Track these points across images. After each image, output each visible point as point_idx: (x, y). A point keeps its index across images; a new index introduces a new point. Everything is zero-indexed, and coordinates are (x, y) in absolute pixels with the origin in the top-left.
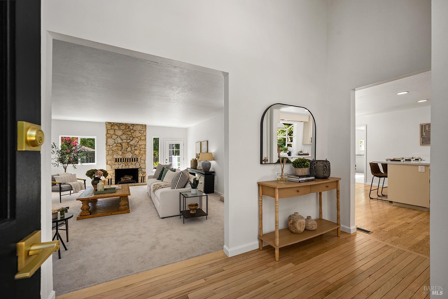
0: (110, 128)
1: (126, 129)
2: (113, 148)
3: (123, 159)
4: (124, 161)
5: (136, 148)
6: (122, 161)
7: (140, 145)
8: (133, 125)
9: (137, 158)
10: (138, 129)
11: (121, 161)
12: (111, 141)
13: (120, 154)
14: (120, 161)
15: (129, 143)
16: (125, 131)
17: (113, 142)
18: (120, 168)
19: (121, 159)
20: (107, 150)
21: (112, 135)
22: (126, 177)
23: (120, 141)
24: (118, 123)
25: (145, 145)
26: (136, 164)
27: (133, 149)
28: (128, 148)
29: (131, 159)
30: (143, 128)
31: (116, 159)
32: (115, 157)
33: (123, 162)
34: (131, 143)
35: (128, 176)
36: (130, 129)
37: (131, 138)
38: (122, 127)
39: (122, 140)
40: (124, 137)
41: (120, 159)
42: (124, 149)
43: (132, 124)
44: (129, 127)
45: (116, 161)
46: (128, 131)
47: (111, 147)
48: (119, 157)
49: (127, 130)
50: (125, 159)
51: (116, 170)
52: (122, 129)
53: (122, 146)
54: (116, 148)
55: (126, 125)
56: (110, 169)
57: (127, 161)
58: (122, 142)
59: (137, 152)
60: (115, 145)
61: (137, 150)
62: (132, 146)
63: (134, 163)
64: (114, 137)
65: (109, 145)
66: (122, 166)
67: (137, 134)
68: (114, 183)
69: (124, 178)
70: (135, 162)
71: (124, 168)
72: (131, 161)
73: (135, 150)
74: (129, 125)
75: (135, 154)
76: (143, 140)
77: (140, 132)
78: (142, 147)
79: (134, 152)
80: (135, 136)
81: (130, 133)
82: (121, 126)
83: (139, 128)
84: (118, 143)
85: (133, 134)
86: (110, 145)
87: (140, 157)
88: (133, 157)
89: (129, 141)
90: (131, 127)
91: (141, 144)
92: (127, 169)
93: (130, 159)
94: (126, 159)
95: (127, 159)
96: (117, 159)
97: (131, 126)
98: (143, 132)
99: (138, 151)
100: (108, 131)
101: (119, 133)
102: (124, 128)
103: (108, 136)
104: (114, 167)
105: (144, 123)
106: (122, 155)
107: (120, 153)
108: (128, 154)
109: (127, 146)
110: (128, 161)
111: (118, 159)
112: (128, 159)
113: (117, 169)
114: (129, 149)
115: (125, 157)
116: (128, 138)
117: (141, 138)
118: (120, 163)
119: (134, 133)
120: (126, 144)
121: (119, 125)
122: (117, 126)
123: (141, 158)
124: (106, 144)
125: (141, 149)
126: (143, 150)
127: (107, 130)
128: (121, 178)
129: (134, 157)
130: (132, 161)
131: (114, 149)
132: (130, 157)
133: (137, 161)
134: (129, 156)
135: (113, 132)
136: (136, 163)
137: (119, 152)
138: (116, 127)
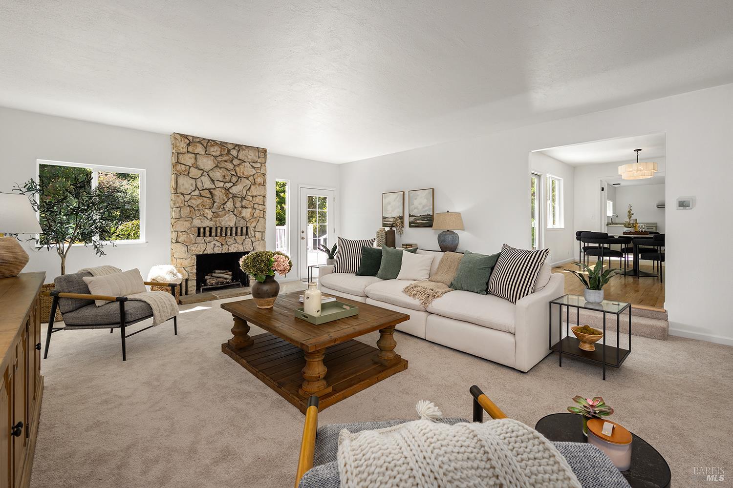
0: (185, 150)
1: (221, 155)
2: (191, 201)
3: (216, 228)
4: (219, 234)
5: (244, 203)
6: (214, 234)
7: (252, 196)
8: (238, 147)
9: (247, 228)
10: (249, 157)
11: (210, 235)
12: (186, 184)
13: (209, 216)
14: (207, 233)
15: (228, 190)
16: (219, 159)
17: (192, 185)
18: (209, 251)
19: (211, 229)
20: (177, 205)
21: (190, 167)
22: (218, 273)
23: (208, 184)
24: (204, 139)
25: (264, 197)
26: (246, 242)
27: (238, 205)
28: (226, 202)
29: (234, 229)
30: (259, 157)
31: (199, 229)
32: (197, 222)
33: (216, 236)
34: (234, 190)
35: (222, 272)
36: (231, 156)
37: (234, 179)
38: (212, 149)
39: (213, 181)
40: (218, 174)
41: (208, 229)
42: (219, 205)
43: (237, 145)
44: (229, 151)
45: (199, 235)
46: (226, 161)
47: (187, 197)
48: (207, 223)
49: (225, 158)
50: (219, 230)
51: (198, 256)
52: (214, 154)
53: (212, 197)
54: (199, 201)
55: (222, 145)
56: (185, 256)
57: (224, 234)
58: (213, 186)
59: (246, 213)
60: (197, 193)
61: (246, 208)
62: (235, 197)
63: (239, 239)
64: (194, 172)
65: (182, 194)
66: (213, 246)
67: (247, 170)
68: (195, 291)
69: (212, 276)
70: (243, 237)
71: (218, 251)
72: (234, 235)
73: (242, 207)
74: (230, 147)
75: (243, 217)
76: (260, 184)
77: (253, 164)
78: (257, 200)
79: (240, 213)
80: (243, 174)
81: (230, 166)
82: (212, 146)
83: (252, 155)
84: (203, 190)
85: (237, 169)
86: (185, 192)
87: (253, 225)
88: (237, 226)
89: (228, 185)
90: (234, 153)
91: (255, 194)
92: (225, 254)
93: (231, 228)
94: (222, 228)
95: (224, 229)
96: (202, 230)
97: (234, 148)
98: (259, 165)
99: (249, 210)
100: (181, 156)
101: (207, 163)
102: (218, 153)
103: (179, 170)
104: (193, 248)
105: (261, 146)
106: (214, 219)
107: (209, 213)
108: (226, 217)
109: (225, 198)
110: (226, 235)
111: (204, 229)
112: (226, 228)
113: (201, 253)
114: (229, 205)
115: (220, 223)
116: (228, 178)
117: (256, 181)
118: (208, 239)
119: (241, 166)
120: (223, 191)
121: (207, 143)
122: (203, 146)
123: (255, 227)
124: (176, 189)
125: (256, 206)
126: (261, 207)
127: (178, 153)
128: (206, 277)
129: (242, 223)
130: (236, 235)
131: (195, 202)
132: (232, 224)
133: (247, 234)
134: (229, 221)
135: (193, 161)
136: (244, 240)
137: (206, 211)
138: (200, 149)
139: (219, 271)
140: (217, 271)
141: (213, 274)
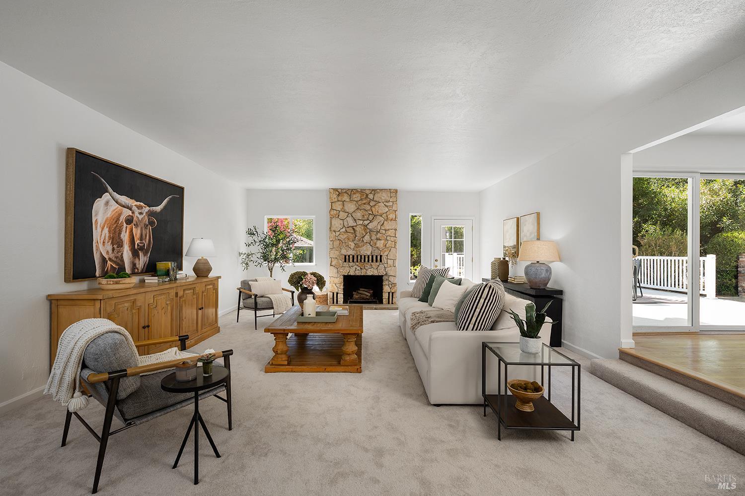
0: (336, 200)
1: (361, 200)
2: (341, 236)
3: (357, 256)
4: (359, 261)
5: (379, 235)
6: (355, 260)
7: (385, 230)
8: (374, 191)
9: (381, 256)
10: (383, 198)
11: (353, 261)
12: (337, 224)
13: (352, 247)
14: (351, 260)
15: (366, 226)
16: (360, 203)
17: (341, 224)
18: (352, 273)
19: (353, 256)
20: (331, 239)
21: (339, 211)
22: (362, 291)
23: (351, 223)
24: (349, 189)
25: (396, 230)
26: (380, 268)
27: (374, 237)
28: (364, 236)
29: (370, 257)
30: (391, 197)
31: (345, 256)
32: (344, 252)
33: (357, 262)
34: (371, 226)
35: (365, 290)
36: (369, 199)
37: (371, 217)
38: (354, 196)
39: (355, 220)
40: (358, 215)
41: (351, 256)
42: (359, 238)
43: (373, 190)
44: (367, 195)
45: (345, 261)
46: (365, 204)
47: (338, 233)
48: (351, 252)
49: (364, 202)
50: (359, 258)
51: (344, 276)
52: (356, 199)
53: (355, 232)
54: (345, 236)
55: (362, 191)
56: (336, 275)
57: (363, 260)
58: (355, 224)
59: (380, 244)
60: (344, 230)
61: (380, 240)
62: (372, 231)
63: (374, 264)
64: (342, 215)
65: (334, 231)
66: (354, 269)
67: (382, 209)
68: (342, 302)
69: (358, 293)
70: (378, 264)
71: (358, 273)
72: (370, 261)
73: (377, 239)
74: (368, 192)
75: (377, 247)
76: (391, 220)
77: (386, 204)
78: (389, 233)
79: (376, 244)
80: (378, 212)
81: (368, 207)
82: (354, 193)
83: (384, 196)
84: (348, 227)
85: (373, 209)
86: (336, 230)
87: (386, 254)
88: (373, 254)
89: (366, 222)
90: (371, 196)
91: (387, 228)
92: (364, 276)
93: (369, 256)
94: (361, 256)
95: (363, 257)
96: (347, 257)
97: (371, 193)
98: (391, 204)
99: (382, 242)
100: (333, 204)
101: (351, 207)
102: (359, 199)
103: (334, 215)
104: (341, 270)
105: (393, 187)
106: (355, 249)
107: (352, 245)
108: (364, 248)
109: (364, 232)
110: (365, 261)
111: (349, 256)
112: (365, 256)
113: (346, 274)
114: (367, 238)
115: (360, 252)
116: (366, 217)
117: (388, 217)
118: (351, 264)
119: (376, 206)
120: (363, 228)
121: (351, 192)
122: (348, 194)
123: (387, 256)
124: (330, 228)
125: (388, 238)
126: (392, 239)
127: (332, 203)
128: (354, 293)
129: (376, 253)
130: (372, 261)
131: (342, 237)
132: (369, 253)
133: (381, 261)
134: (367, 250)
135: (341, 207)
136: (378, 266)
137: (350, 243)
138: (346, 198)
139: (363, 289)
140: (361, 289)
141: (359, 291)
